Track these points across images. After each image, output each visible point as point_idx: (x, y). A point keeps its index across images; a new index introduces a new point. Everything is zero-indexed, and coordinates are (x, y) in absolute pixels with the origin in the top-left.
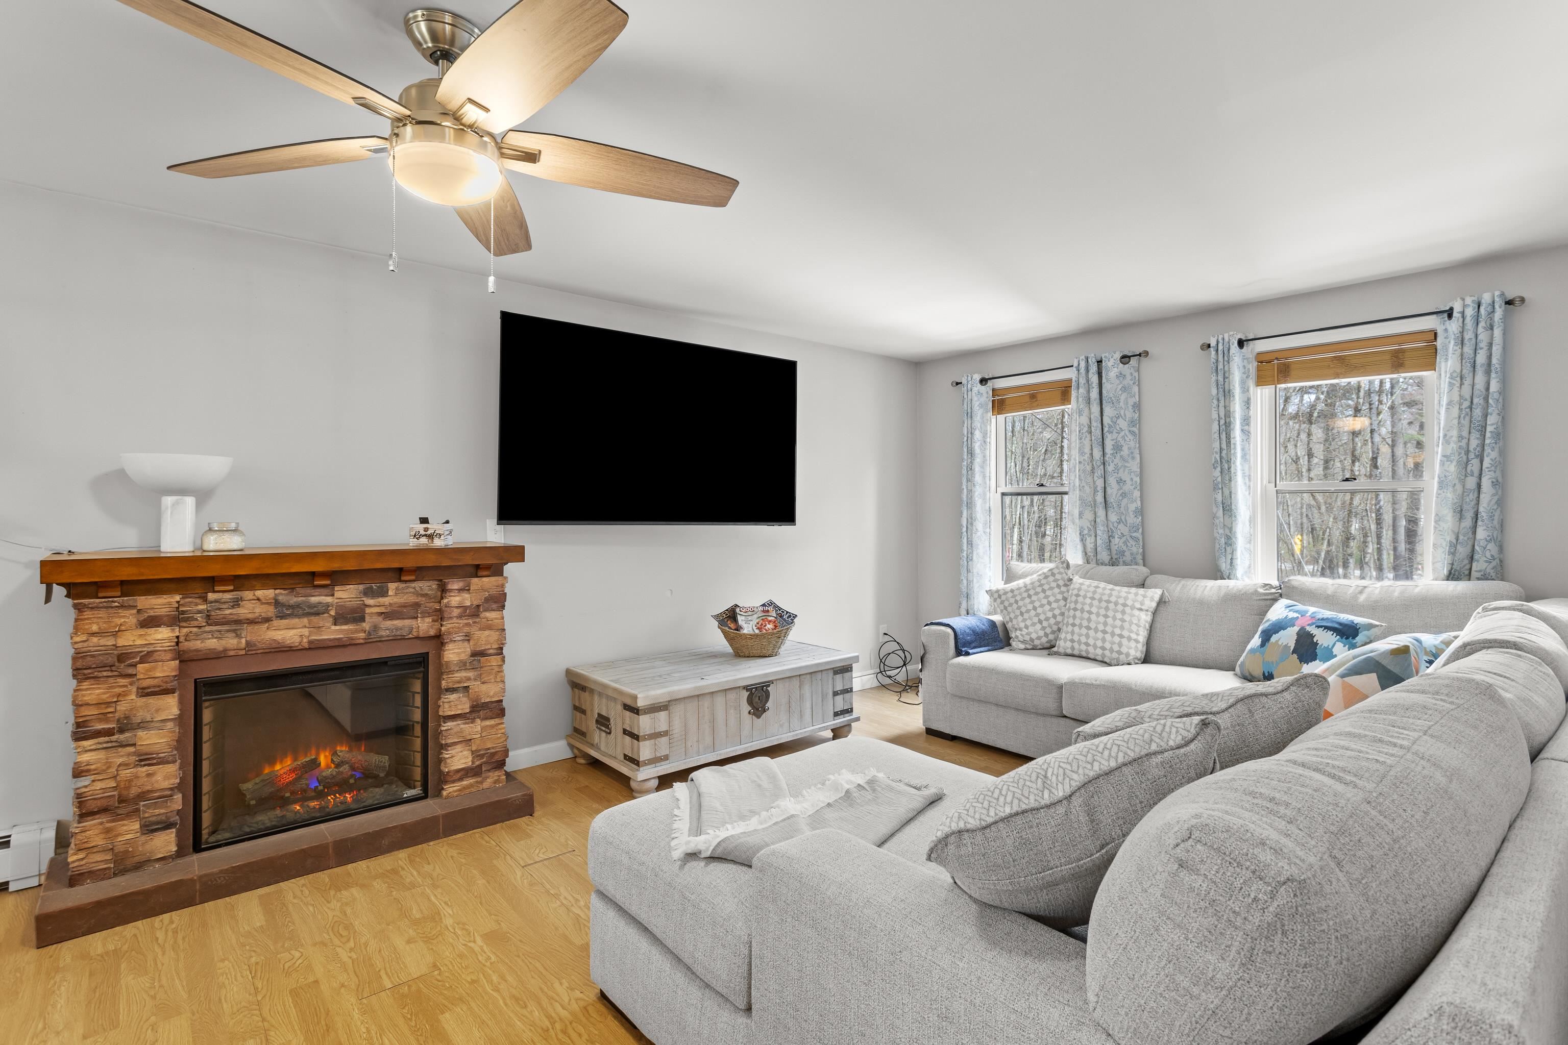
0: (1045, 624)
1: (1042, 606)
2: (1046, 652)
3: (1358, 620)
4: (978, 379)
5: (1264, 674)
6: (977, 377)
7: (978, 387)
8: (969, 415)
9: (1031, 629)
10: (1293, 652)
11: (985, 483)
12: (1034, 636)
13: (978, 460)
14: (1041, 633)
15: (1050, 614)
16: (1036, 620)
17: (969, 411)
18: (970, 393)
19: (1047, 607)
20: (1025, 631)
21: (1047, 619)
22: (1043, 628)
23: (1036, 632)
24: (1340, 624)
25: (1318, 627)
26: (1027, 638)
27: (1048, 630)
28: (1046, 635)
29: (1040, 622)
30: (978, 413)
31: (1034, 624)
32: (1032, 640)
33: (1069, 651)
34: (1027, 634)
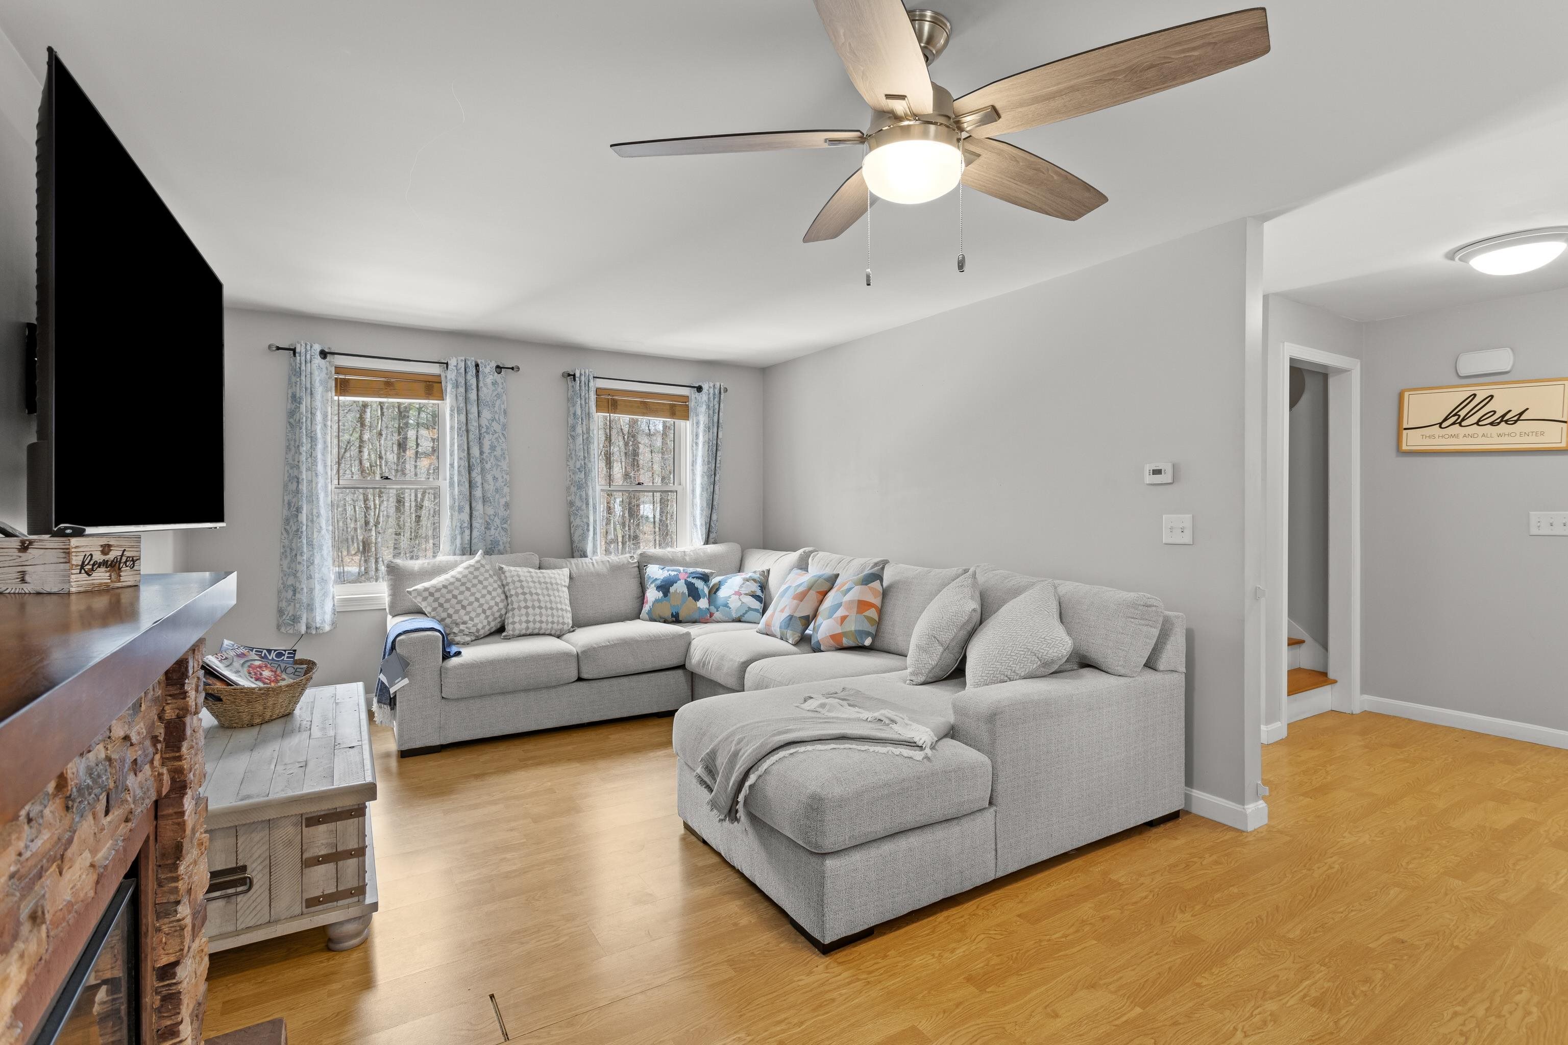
0: (488, 613)
1: (483, 596)
2: (496, 638)
3: (707, 571)
4: (318, 350)
5: (672, 614)
6: (317, 348)
7: (318, 360)
8: (309, 391)
9: (476, 620)
10: (689, 596)
11: (326, 473)
12: (480, 626)
13: (320, 446)
14: (485, 622)
15: (492, 603)
16: (479, 610)
17: (308, 386)
18: (309, 365)
19: (488, 597)
20: (470, 624)
21: (490, 608)
22: (487, 617)
23: (483, 623)
24: (701, 574)
25: (693, 578)
26: (473, 630)
27: (491, 619)
28: (489, 623)
29: (484, 612)
30: (319, 390)
31: (478, 615)
32: (478, 631)
33: (524, 632)
34: (474, 626)
